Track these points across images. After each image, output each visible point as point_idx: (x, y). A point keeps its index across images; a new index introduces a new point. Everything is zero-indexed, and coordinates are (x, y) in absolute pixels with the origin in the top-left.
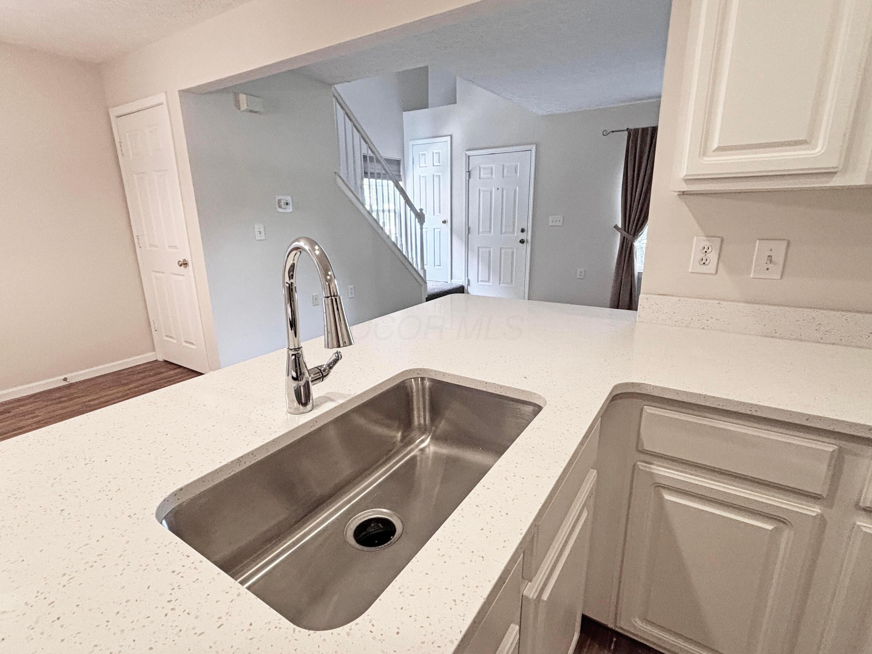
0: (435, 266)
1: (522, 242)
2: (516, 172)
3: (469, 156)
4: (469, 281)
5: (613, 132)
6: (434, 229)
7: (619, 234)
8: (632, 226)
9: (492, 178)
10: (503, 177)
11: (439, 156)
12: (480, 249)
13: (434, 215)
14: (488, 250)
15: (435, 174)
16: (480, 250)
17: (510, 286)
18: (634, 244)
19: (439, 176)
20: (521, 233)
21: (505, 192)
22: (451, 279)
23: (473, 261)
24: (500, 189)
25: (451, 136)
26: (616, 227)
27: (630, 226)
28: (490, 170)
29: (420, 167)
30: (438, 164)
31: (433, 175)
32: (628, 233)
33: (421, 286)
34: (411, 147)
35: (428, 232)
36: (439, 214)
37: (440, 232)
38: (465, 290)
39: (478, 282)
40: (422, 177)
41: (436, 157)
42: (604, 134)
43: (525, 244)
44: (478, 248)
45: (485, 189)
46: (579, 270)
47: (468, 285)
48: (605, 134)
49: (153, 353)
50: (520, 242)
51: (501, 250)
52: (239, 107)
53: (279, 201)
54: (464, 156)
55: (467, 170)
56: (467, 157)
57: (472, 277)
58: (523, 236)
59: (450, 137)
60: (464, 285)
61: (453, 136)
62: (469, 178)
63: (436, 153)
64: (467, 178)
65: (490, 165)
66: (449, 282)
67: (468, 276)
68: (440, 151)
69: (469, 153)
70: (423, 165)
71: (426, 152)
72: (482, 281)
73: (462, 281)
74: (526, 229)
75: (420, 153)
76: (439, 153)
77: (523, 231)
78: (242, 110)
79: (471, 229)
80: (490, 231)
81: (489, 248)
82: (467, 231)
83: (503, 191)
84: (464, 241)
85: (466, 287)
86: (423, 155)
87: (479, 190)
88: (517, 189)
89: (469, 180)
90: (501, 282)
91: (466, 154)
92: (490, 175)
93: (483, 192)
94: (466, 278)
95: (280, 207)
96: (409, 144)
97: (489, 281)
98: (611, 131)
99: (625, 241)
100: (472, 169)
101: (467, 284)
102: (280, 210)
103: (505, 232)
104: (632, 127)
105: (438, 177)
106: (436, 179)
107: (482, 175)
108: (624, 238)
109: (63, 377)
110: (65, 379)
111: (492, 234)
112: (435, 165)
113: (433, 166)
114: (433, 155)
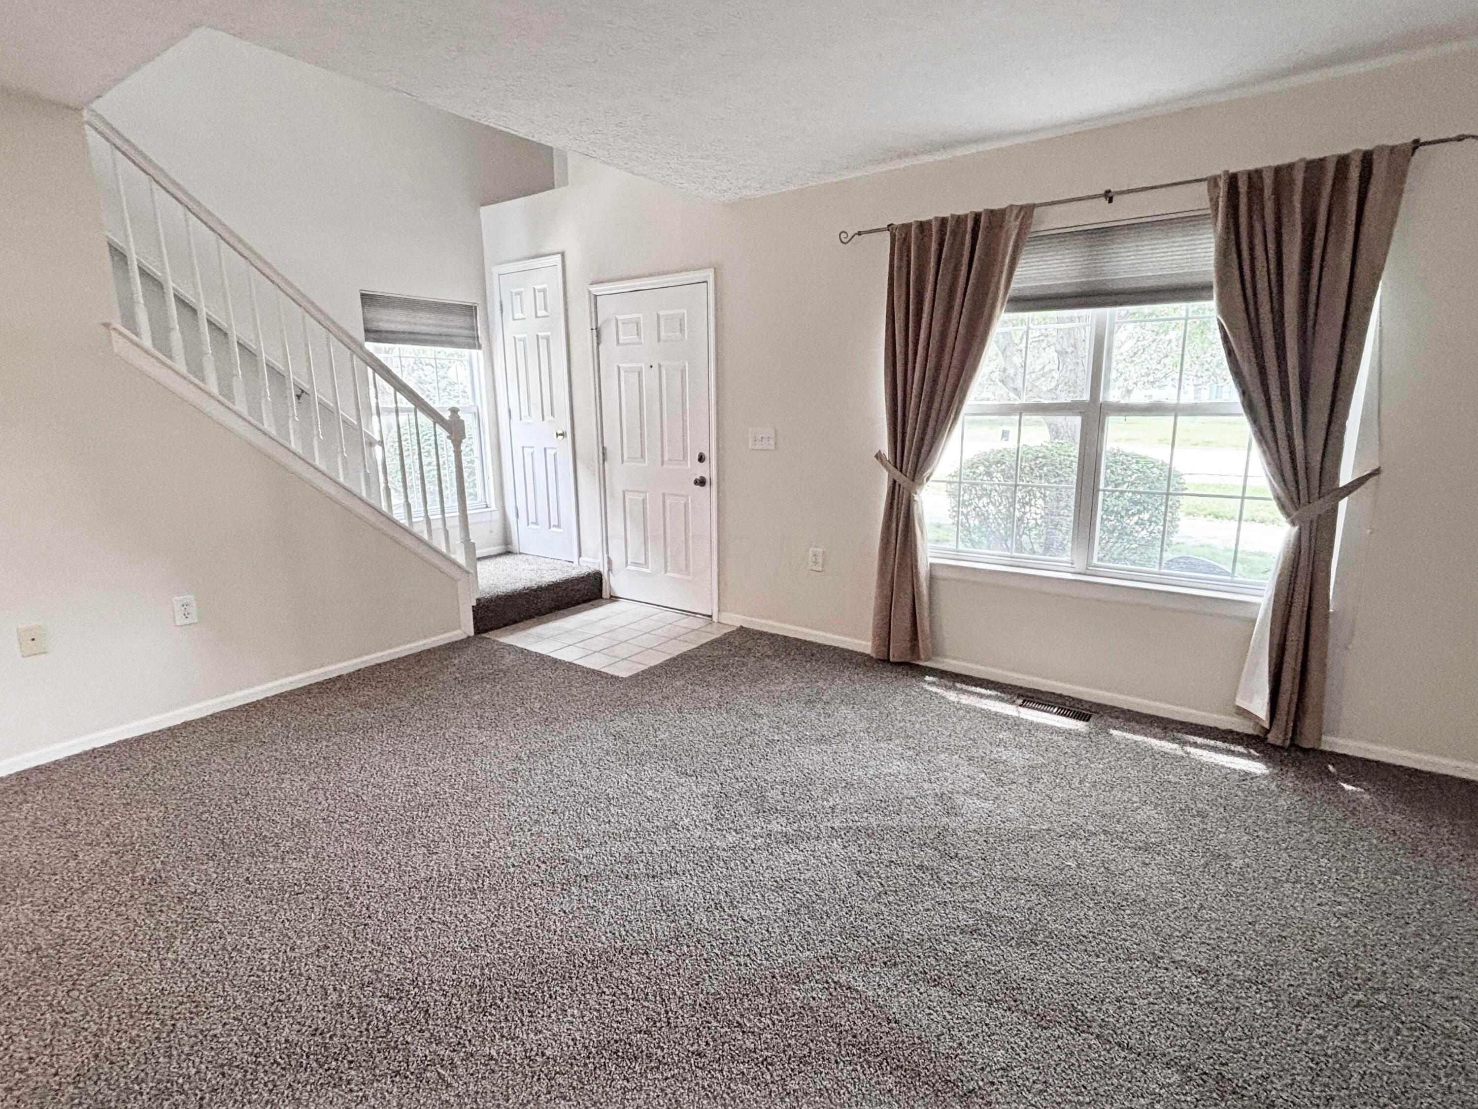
0: (550, 528)
1: (701, 482)
2: (682, 330)
3: (596, 296)
4: (610, 562)
5: (859, 233)
6: (545, 449)
7: (887, 474)
8: (909, 453)
9: (640, 343)
10: (659, 340)
11: (545, 296)
12: (626, 494)
13: (543, 420)
14: (641, 497)
15: (540, 334)
16: (628, 496)
17: (686, 577)
18: (916, 498)
19: (547, 339)
20: (699, 463)
21: (664, 371)
22: (580, 556)
23: (616, 520)
24: (656, 367)
25: (563, 254)
26: (879, 456)
27: (905, 458)
28: (635, 326)
29: (514, 320)
30: (544, 313)
31: (537, 336)
32: (901, 471)
33: (456, 581)
34: (496, 276)
35: (535, 454)
36: (552, 418)
37: (555, 455)
38: (604, 581)
39: (627, 565)
40: (520, 340)
41: (540, 296)
42: (843, 240)
43: (707, 487)
44: (624, 492)
45: (628, 365)
46: (812, 551)
47: (610, 570)
48: (845, 239)
50: (696, 482)
51: (664, 499)
54: (588, 296)
55: (594, 327)
56: (592, 297)
57: (616, 554)
58: (701, 470)
59: (559, 255)
60: (601, 570)
61: (566, 255)
62: (598, 343)
63: (539, 291)
64: (595, 345)
65: (636, 315)
66: (576, 562)
67: (607, 552)
68: (545, 286)
69: (595, 289)
70: (518, 315)
71: (523, 289)
72: (633, 564)
73: (597, 561)
74: (706, 454)
75: (514, 291)
76: (544, 291)
77: (701, 458)
79: (608, 451)
80: (643, 458)
81: (642, 492)
82: (601, 455)
83: (660, 371)
84: (598, 477)
85: (605, 575)
86: (517, 294)
87: (619, 368)
88: (686, 367)
89: (598, 347)
90: (669, 568)
91: (590, 292)
92: (635, 337)
93: (625, 372)
94: (605, 556)
96: (494, 272)
97: (646, 563)
98: (856, 232)
99: (897, 487)
100: (604, 322)
101: (606, 566)
103: (669, 460)
104: (898, 222)
105: (545, 340)
106: (543, 343)
107: (621, 337)
108: (895, 482)
111: (647, 463)
112: (539, 315)
113: (536, 317)
114: (535, 296)
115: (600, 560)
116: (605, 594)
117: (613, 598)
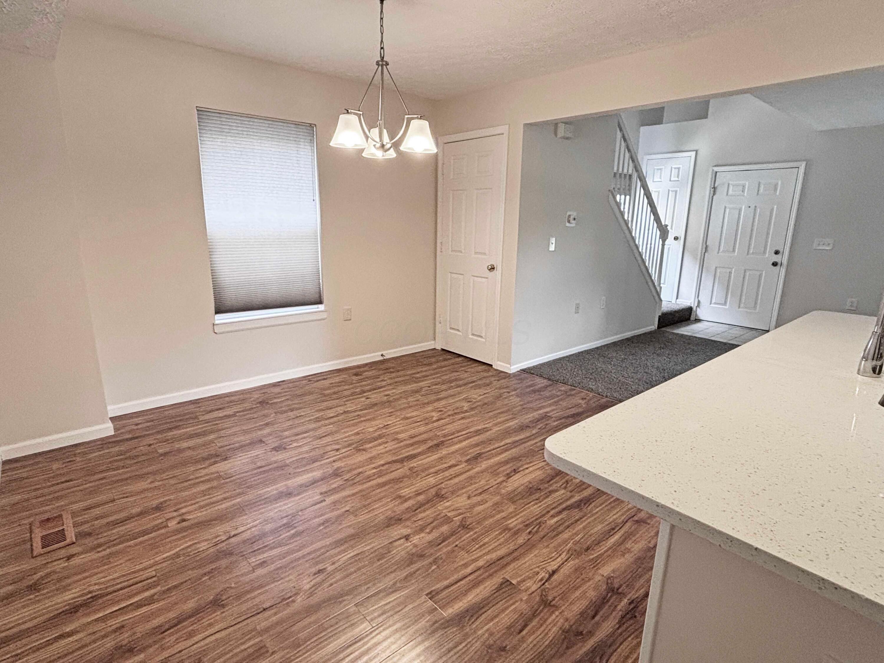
1: (775, 264)
2: (776, 189)
3: (716, 172)
4: (699, 302)
9: (743, 196)
10: (758, 194)
11: (679, 172)
12: (717, 269)
14: (728, 270)
15: (671, 189)
16: (718, 271)
17: (754, 311)
19: (676, 192)
20: (775, 255)
21: (758, 210)
22: (677, 298)
23: (707, 282)
24: (753, 207)
25: (697, 151)
28: (741, 188)
29: (653, 182)
30: (677, 179)
31: (669, 190)
33: (657, 303)
34: (646, 160)
38: (693, 312)
39: (711, 304)
40: (655, 192)
41: (675, 172)
43: (778, 268)
44: (716, 268)
45: (731, 206)
46: (849, 300)
47: (698, 305)
49: (433, 342)
50: (772, 264)
51: (745, 272)
52: (556, 134)
53: (570, 216)
54: (711, 171)
55: (712, 187)
56: (714, 173)
57: (704, 298)
58: (776, 258)
59: (695, 152)
60: (692, 306)
61: (699, 152)
62: (714, 194)
63: (675, 168)
64: (712, 195)
65: (743, 183)
66: (674, 301)
67: (698, 297)
68: (681, 166)
69: (716, 169)
70: (657, 179)
71: (663, 167)
72: (715, 303)
73: (690, 301)
74: (781, 251)
75: (656, 167)
76: (679, 168)
77: (777, 253)
78: (558, 137)
79: (709, 248)
80: (734, 251)
81: (730, 268)
82: (704, 250)
83: (755, 210)
84: (698, 260)
85: (694, 309)
86: (658, 169)
87: (725, 207)
88: (775, 209)
89: (713, 197)
90: (742, 305)
91: (713, 170)
92: (741, 192)
93: (730, 209)
94: (697, 299)
95: (569, 222)
97: (725, 304)
100: (719, 185)
101: (696, 305)
102: (568, 224)
103: (753, 253)
105: (674, 193)
106: (672, 195)
107: (730, 192)
109: (380, 353)
110: (382, 355)
111: (736, 254)
112: (672, 180)
113: (670, 181)
114: (671, 170)
115: (692, 300)
116: (693, 318)
117: (698, 320)
